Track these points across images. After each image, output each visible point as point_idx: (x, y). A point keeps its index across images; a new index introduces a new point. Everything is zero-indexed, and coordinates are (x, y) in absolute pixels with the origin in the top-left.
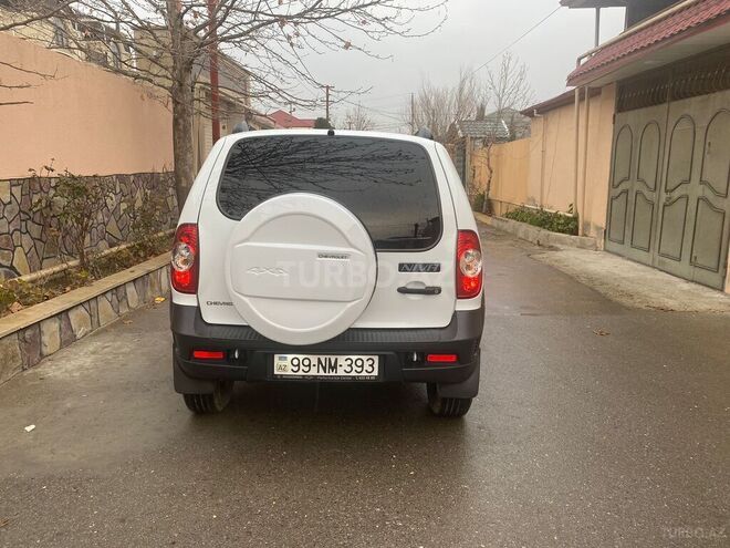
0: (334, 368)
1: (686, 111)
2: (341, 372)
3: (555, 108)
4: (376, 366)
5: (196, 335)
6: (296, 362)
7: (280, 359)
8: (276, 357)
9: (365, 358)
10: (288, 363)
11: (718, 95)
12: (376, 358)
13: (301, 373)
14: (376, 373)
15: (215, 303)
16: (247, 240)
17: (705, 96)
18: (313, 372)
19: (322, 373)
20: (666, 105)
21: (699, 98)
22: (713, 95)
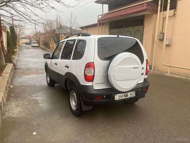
0: (127, 96)
1: (129, 30)
2: (129, 97)
3: (92, 27)
4: (135, 94)
5: (96, 93)
6: (119, 96)
7: (116, 96)
8: (115, 95)
9: (133, 92)
10: (118, 97)
11: (137, 27)
12: (135, 92)
13: (121, 99)
14: (135, 96)
15: (97, 84)
16: (118, 66)
17: (133, 27)
18: (123, 98)
19: (125, 98)
20: (123, 28)
21: (132, 27)
22: (135, 27)
